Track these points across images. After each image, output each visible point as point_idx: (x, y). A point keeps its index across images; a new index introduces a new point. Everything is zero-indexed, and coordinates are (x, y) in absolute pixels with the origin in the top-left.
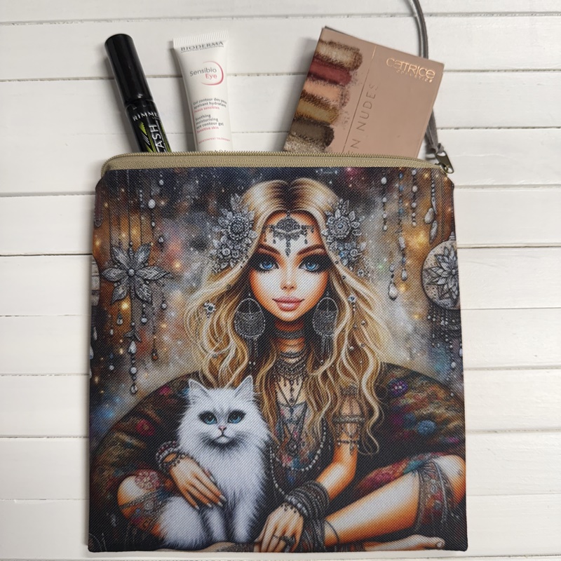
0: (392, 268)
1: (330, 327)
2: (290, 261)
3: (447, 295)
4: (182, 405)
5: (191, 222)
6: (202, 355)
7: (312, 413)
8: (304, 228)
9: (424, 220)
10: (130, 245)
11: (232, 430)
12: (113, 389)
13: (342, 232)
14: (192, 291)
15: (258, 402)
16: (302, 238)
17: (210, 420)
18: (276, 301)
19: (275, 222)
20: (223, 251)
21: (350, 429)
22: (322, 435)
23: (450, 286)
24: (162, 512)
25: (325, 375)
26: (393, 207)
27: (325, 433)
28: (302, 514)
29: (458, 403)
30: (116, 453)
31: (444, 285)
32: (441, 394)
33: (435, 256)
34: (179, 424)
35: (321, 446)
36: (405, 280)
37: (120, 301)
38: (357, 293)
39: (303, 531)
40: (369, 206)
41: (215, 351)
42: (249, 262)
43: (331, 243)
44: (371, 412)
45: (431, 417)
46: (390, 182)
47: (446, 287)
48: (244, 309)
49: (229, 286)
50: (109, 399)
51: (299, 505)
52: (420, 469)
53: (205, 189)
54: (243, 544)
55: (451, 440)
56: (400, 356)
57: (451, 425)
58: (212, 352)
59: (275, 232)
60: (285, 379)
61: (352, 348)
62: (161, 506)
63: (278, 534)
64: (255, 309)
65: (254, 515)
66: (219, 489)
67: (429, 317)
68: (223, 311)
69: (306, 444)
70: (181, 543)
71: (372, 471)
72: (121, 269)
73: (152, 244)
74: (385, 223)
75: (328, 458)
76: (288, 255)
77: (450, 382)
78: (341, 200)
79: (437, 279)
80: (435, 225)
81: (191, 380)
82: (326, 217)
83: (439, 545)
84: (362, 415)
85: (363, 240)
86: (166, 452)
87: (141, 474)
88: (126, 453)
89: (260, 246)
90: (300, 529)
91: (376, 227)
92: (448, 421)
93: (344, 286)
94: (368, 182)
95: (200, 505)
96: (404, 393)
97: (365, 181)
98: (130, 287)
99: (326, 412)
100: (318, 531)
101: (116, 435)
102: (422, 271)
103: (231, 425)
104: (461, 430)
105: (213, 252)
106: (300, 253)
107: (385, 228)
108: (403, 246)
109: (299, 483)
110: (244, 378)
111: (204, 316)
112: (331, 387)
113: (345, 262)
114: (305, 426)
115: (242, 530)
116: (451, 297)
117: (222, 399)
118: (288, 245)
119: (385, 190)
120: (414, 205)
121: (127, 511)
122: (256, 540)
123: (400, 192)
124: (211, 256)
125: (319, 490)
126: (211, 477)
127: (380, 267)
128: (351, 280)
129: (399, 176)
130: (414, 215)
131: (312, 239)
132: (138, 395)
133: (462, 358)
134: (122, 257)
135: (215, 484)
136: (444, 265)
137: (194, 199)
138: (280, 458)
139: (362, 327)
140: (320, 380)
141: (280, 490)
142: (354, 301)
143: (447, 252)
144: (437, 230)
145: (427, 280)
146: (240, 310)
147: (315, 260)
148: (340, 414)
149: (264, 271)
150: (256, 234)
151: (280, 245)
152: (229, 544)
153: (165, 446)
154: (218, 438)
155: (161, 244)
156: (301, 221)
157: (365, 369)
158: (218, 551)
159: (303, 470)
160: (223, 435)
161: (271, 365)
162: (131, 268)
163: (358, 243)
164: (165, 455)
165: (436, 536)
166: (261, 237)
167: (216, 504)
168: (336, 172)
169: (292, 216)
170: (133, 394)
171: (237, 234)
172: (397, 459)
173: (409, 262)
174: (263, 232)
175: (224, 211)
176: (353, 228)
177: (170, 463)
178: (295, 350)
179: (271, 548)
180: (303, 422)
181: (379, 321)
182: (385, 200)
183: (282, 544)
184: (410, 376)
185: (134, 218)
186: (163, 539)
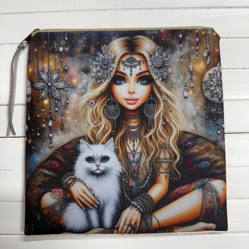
0: (185, 82)
1: (153, 112)
2: (132, 79)
3: (216, 96)
4: (76, 153)
5: (81, 59)
6: (87, 127)
7: (145, 157)
8: (139, 62)
9: (203, 56)
10: (49, 70)
11: (103, 166)
12: (39, 145)
13: (159, 64)
14: (83, 94)
15: (117, 152)
16: (138, 67)
17: (91, 161)
18: (125, 99)
19: (124, 59)
20: (98, 74)
21: (165, 165)
22: (150, 169)
23: (217, 91)
24: (65, 212)
25: (151, 137)
26: (186, 50)
27: (151, 168)
28: (140, 211)
29: (222, 152)
30: (40, 180)
31: (214, 90)
32: (213, 147)
33: (209, 74)
34: (75, 163)
35: (150, 175)
36: (192, 88)
37: (43, 99)
38: (166, 95)
39: (141, 221)
40: (173, 49)
41: (94, 125)
42: (112, 79)
43: (153, 70)
44: (176, 157)
45: (207, 159)
46: (184, 36)
47: (215, 91)
48: (109, 103)
49: (101, 92)
50: (37, 151)
51: (139, 207)
52: (203, 187)
53: (89, 42)
54: (108, 229)
55: (218, 172)
56: (189, 127)
57: (218, 164)
58: (92, 126)
59: (124, 64)
60: (130, 140)
61: (164, 123)
62: (64, 208)
63: (127, 223)
64: (115, 103)
65: (115, 212)
66: (96, 198)
67: (205, 107)
68: (98, 105)
69: (142, 174)
70: (75, 229)
71: (177, 188)
72: (43, 83)
73: (61, 70)
74: (182, 58)
75: (153, 181)
76: (131, 76)
77: (217, 141)
78: (159, 47)
79: (210, 87)
80: (209, 58)
81: (81, 140)
82: (151, 56)
83: (213, 228)
84: (171, 158)
85: (170, 67)
86: (68, 178)
87: (54, 191)
88: (46, 179)
89: (117, 71)
90: (139, 220)
91: (177, 60)
92: (216, 161)
93: (160, 91)
94: (172, 37)
95: (85, 207)
96: (192, 146)
97: (171, 37)
98: (49, 92)
99: (152, 157)
100: (149, 221)
101: (40, 170)
102: (202, 83)
103: (102, 164)
104: (224, 166)
105: (93, 74)
106: (137, 75)
107: (182, 60)
108: (191, 70)
109: (138, 194)
110: (109, 139)
111: (88, 107)
112: (154, 144)
113: (161, 79)
114: (141, 164)
115: (108, 221)
116: (218, 96)
117: (98, 150)
118: (131, 71)
119: (181, 41)
120: (197, 48)
121: (45, 212)
122: (116, 227)
123: (189, 41)
124: (92, 77)
125: (149, 198)
126: (91, 191)
127: (179, 81)
128: (163, 89)
129: (189, 33)
130: (197, 53)
131: (143, 68)
132: (53, 148)
133: (224, 128)
134: (44, 76)
135: (94, 195)
136: (214, 80)
137: (83, 47)
138: (128, 181)
139: (169, 112)
140: (148, 140)
141: (128, 198)
142: (165, 99)
143: (215, 73)
144: (210, 61)
145: (204, 88)
146: (107, 104)
147: (145, 79)
148: (159, 158)
149: (119, 84)
150: (115, 65)
151: (127, 71)
152: (101, 229)
153: (67, 175)
154: (96, 170)
155: (66, 70)
156: (138, 58)
157: (171, 134)
158: (95, 233)
159: (140, 187)
160: (98, 169)
161: (123, 132)
162: (49, 82)
163: (167, 69)
164: (67, 180)
165: (212, 223)
166: (117, 67)
167: (94, 207)
168: (156, 32)
169: (133, 56)
170: (50, 148)
171: (105, 65)
172: (190, 182)
173: (194, 78)
174: (118, 65)
175: (99, 53)
176: (164, 61)
177: (70, 184)
178: (135, 124)
179: (123, 231)
180: (140, 162)
181: (178, 109)
182: (181, 46)
183: (130, 228)
184: (195, 137)
185: (51, 56)
186: (65, 227)
